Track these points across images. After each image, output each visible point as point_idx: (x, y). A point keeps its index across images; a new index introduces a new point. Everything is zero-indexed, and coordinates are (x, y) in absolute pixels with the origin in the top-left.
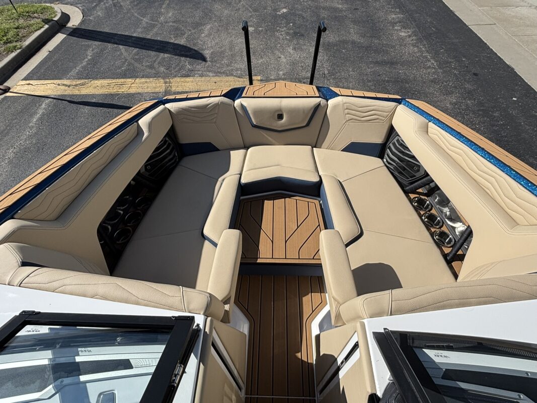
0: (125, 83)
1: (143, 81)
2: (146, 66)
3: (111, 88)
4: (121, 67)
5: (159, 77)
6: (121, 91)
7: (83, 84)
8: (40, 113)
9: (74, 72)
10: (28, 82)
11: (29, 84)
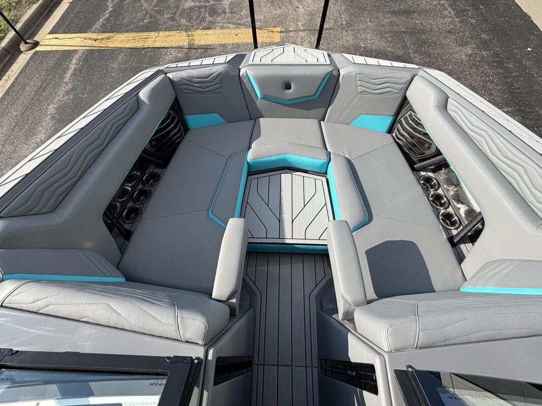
0: (149, 37)
1: (167, 34)
2: (168, 18)
3: (136, 42)
4: (143, 20)
5: (181, 30)
6: (146, 45)
7: (109, 38)
8: (73, 69)
9: (97, 26)
10: (54, 36)
11: (56, 38)
